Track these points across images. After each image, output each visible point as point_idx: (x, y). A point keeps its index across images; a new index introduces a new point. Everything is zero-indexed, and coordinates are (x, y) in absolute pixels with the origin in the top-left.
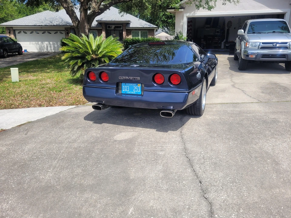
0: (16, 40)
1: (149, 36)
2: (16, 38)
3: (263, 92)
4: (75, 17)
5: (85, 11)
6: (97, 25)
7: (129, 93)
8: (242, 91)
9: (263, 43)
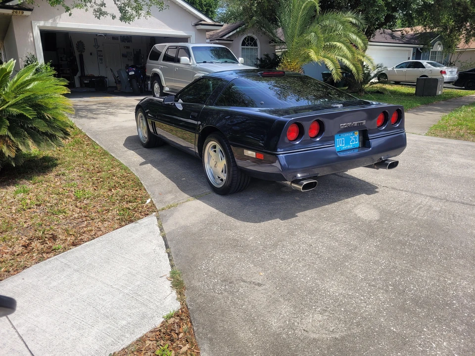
7: (345, 148)
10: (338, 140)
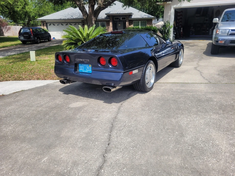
0: (47, 31)
1: (147, 25)
2: (48, 29)
3: (219, 75)
4: (85, 12)
5: (93, 6)
6: (106, 17)
7: (84, 71)
8: (201, 72)
9: (232, 30)
10: (80, 66)
